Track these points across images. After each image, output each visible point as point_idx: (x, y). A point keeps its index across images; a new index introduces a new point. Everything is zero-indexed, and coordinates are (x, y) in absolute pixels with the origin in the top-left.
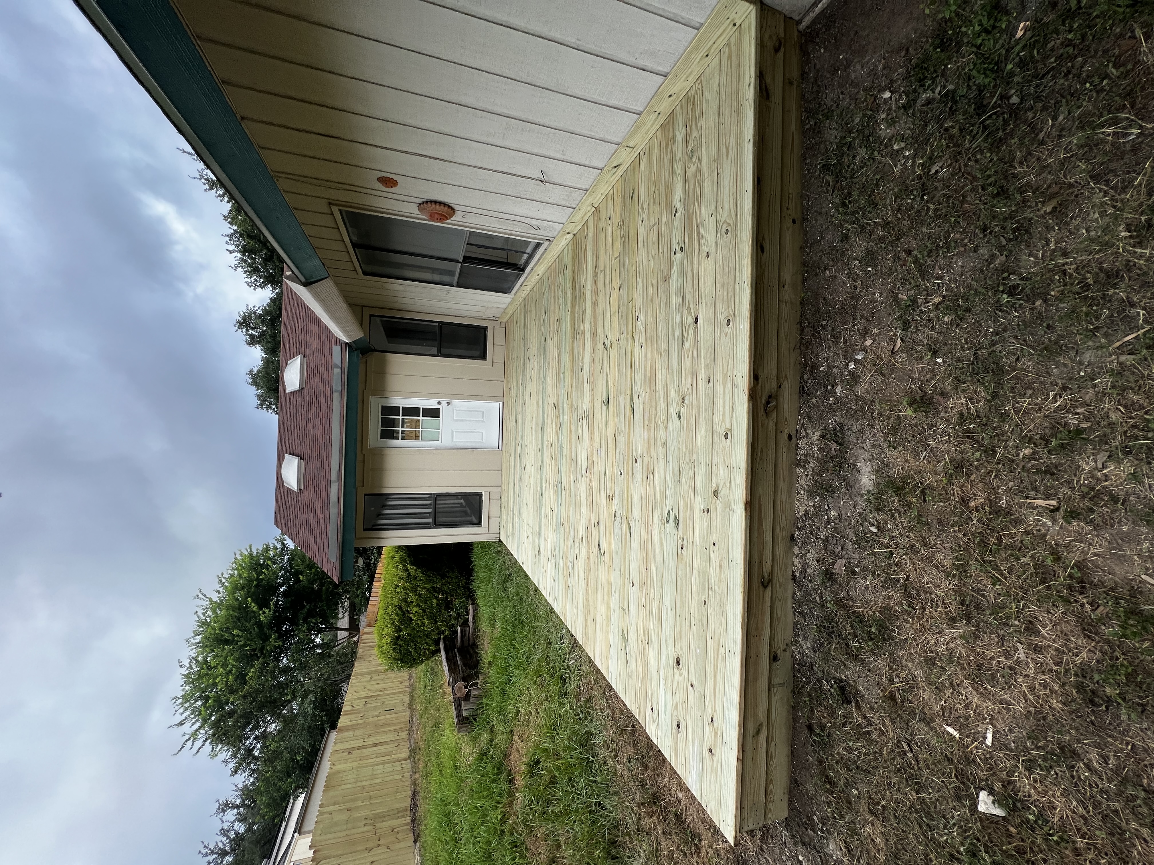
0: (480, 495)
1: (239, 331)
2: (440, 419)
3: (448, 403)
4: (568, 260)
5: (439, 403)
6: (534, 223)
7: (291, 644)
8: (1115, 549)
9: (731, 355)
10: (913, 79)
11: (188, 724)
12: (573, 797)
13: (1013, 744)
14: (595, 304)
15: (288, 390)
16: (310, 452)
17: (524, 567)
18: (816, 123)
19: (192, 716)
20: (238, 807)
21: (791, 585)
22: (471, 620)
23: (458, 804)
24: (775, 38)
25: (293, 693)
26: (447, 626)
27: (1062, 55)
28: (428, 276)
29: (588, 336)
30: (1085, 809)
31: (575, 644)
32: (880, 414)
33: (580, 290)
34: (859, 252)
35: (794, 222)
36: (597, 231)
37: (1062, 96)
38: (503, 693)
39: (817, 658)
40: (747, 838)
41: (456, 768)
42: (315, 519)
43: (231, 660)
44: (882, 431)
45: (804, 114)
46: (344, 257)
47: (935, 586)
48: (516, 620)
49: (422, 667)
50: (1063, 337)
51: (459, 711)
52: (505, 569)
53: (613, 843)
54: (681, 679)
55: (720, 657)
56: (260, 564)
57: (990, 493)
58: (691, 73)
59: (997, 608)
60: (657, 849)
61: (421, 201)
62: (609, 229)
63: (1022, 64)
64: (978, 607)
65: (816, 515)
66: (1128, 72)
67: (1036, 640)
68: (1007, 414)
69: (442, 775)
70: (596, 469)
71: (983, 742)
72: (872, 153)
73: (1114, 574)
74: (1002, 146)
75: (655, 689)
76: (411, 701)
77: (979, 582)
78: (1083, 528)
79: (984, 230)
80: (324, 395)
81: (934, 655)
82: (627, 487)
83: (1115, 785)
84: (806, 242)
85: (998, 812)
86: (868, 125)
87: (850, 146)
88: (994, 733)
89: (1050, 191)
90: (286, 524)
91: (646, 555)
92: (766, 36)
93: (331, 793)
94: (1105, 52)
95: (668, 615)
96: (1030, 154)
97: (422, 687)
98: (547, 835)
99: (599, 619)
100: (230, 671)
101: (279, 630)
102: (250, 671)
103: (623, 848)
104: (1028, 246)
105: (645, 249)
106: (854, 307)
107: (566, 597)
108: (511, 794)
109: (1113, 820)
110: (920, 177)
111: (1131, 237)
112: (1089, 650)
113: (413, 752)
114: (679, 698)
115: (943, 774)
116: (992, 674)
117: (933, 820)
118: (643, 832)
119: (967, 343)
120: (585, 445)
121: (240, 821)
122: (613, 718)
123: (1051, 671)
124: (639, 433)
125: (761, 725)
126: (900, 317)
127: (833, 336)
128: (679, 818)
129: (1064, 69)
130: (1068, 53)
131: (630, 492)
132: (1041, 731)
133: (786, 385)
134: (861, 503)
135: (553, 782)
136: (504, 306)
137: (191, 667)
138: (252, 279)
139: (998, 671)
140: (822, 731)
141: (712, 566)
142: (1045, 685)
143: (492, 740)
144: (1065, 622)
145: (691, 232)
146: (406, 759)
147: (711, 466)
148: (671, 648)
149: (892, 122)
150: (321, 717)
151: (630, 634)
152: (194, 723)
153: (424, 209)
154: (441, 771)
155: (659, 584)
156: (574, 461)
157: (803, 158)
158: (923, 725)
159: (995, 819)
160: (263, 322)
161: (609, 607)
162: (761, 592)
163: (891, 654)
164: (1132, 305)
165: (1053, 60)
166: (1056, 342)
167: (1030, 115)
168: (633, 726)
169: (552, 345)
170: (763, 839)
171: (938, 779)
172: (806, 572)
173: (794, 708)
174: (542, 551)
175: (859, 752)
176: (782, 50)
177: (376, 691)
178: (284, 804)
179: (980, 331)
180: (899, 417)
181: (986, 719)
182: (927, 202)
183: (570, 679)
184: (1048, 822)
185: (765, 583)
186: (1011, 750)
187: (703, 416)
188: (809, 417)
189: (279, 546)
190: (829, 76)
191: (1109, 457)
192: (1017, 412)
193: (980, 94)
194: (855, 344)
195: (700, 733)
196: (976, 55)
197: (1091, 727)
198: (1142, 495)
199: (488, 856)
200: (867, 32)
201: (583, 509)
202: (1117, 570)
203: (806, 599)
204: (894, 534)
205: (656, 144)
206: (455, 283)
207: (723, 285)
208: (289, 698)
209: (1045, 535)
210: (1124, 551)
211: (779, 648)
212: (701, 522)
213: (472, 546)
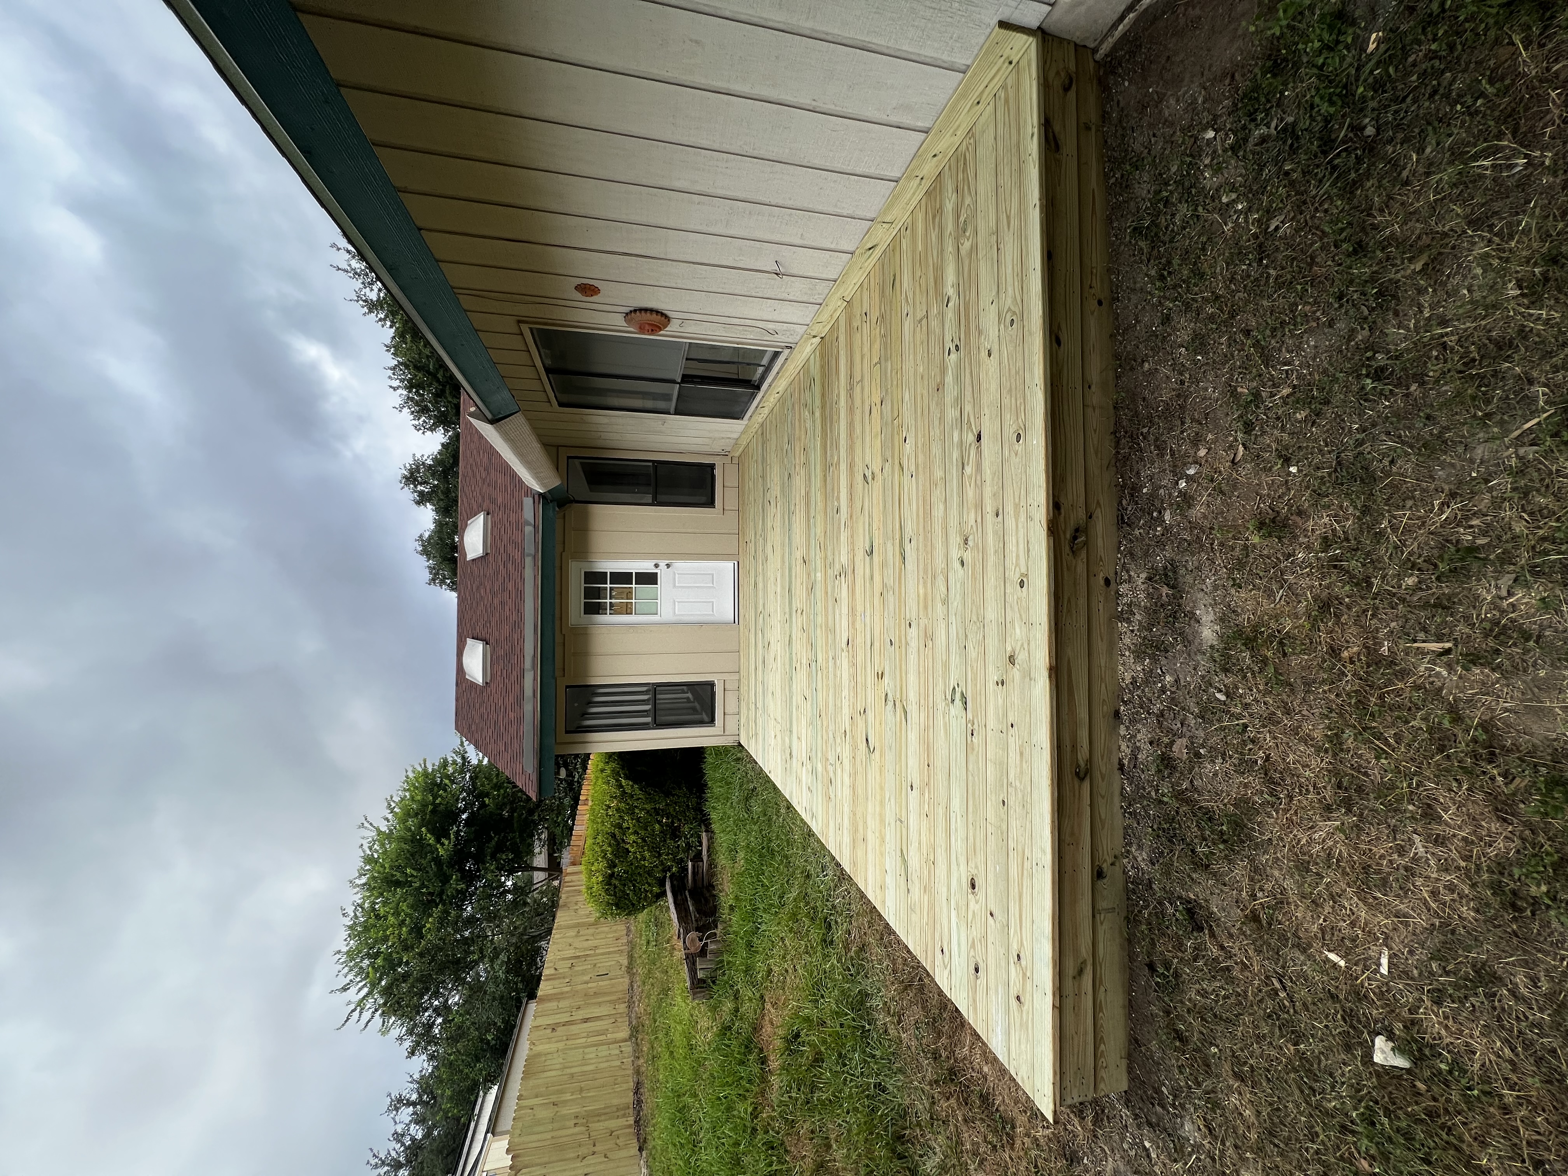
0: (711, 685)
1: (406, 488)
2: (658, 586)
3: (668, 566)
4: (815, 371)
5: (657, 566)
6: (770, 326)
7: (476, 889)
8: (1531, 700)
9: (1024, 479)
10: (1240, 113)
11: (353, 990)
12: (845, 1080)
13: (1415, 972)
14: (851, 425)
15: (470, 556)
16: (497, 634)
17: (772, 777)
18: (1122, 176)
19: (358, 979)
20: (414, 1104)
21: (1117, 776)
22: (705, 852)
23: (695, 1095)
24: (1063, 74)
25: (481, 951)
26: (674, 861)
27: (1425, 71)
28: (638, 403)
29: (843, 467)
30: (1512, 1051)
31: (843, 877)
32: (1221, 544)
33: (831, 408)
34: (1184, 336)
35: (1100, 303)
36: (851, 331)
37: (1429, 123)
38: (749, 945)
39: (1156, 872)
40: (1076, 1121)
41: (691, 1047)
42: (506, 720)
43: (404, 906)
44: (1225, 567)
45: (1107, 164)
46: (536, 385)
47: (1303, 766)
48: (763, 848)
49: (642, 916)
50: (1448, 429)
51: (693, 971)
52: (748, 782)
53: (899, 1138)
54: (977, 907)
55: (1025, 872)
56: (436, 784)
57: (1367, 638)
58: (959, 126)
59: (1384, 790)
60: (957, 1142)
61: (627, 310)
62: (866, 329)
63: (1378, 86)
64: (1360, 790)
65: (1146, 682)
66: (1507, 88)
67: (1437, 829)
68: (1381, 533)
69: (673, 1058)
70: (859, 640)
71: (1377, 971)
72: (1196, 210)
73: (1531, 735)
74: (1357, 189)
75: (945, 922)
76: (630, 963)
77: (1360, 756)
78: (1488, 676)
79: (1340, 298)
80: (514, 562)
81: (1306, 858)
82: (900, 660)
83: (1549, 1015)
84: (1117, 328)
85: (1401, 1062)
86: (1188, 174)
87: (1167, 202)
88: (1390, 957)
89: (1420, 243)
90: (470, 727)
91: (928, 747)
92: (1052, 75)
93: (531, 1083)
94: (1479, 63)
95: (958, 823)
96: (1390, 197)
97: (645, 943)
98: (812, 1132)
99: (870, 836)
100: (403, 921)
101: (462, 870)
102: (427, 922)
103: (913, 1144)
104: (1396, 314)
105: (912, 351)
106: (1181, 407)
107: (827, 813)
108: (764, 1080)
109: (1549, 1063)
110: (1256, 236)
111: (1522, 295)
112: (1506, 837)
113: (635, 1031)
114: (975, 933)
115: (1327, 1016)
116: (1383, 879)
117: (1317, 1081)
118: (938, 1120)
119: (1327, 445)
120: (845, 610)
121: (416, 1123)
122: (894, 971)
123: (1458, 868)
124: (913, 588)
125: (1084, 962)
126: (1241, 416)
127: (1157, 447)
128: (985, 1099)
129: (1429, 90)
130: (1433, 67)
131: (903, 667)
132: (1449, 949)
133: (1098, 514)
134: (1204, 663)
135: (818, 1059)
136: (736, 436)
137: (356, 916)
138: (421, 421)
139: (1389, 874)
140: (1168, 969)
141: (1011, 754)
142: (1451, 888)
143: (737, 1010)
144: (1473, 802)
145: (967, 326)
146: (625, 1040)
147: (1004, 626)
148: (963, 867)
149: (1217, 170)
150: (516, 983)
151: (911, 853)
152: (360, 989)
153: (632, 319)
154: (672, 1053)
155: (946, 783)
156: (831, 630)
157: (1109, 220)
158: (1297, 954)
159: (1397, 1073)
160: (433, 475)
161: (882, 821)
162: (1077, 786)
163: (1252, 861)
164: (1531, 382)
165: (1414, 78)
166: (1440, 436)
167: (1390, 148)
168: (921, 979)
169: (799, 482)
170: (1097, 1121)
171: (1320, 1023)
172: (1136, 758)
173: (1130, 941)
174: (794, 753)
175: (1217, 995)
176: (1074, 87)
177: (585, 949)
178: (472, 1098)
179: (1343, 428)
180: (1246, 547)
181: (1378, 939)
182: (1267, 266)
183: (836, 922)
184: (1466, 1072)
185: (1082, 774)
186: (1413, 979)
187: (991, 559)
188: (1132, 554)
189: (459, 760)
190: (1135, 115)
191: (1515, 580)
192: (1394, 529)
193: (1326, 126)
194: (1186, 455)
195: (1005, 976)
196: (1319, 77)
197: (1515, 940)
198: (1561, 628)
199: (737, 1162)
200: (1182, 56)
201: (845, 693)
202: (1535, 727)
203: (1139, 795)
204: (1248, 701)
205: (920, 216)
206: (672, 410)
207: (1010, 390)
208: (476, 957)
209: (1440, 689)
210: (1542, 702)
211: (1105, 861)
212: (994, 699)
213: (703, 753)
